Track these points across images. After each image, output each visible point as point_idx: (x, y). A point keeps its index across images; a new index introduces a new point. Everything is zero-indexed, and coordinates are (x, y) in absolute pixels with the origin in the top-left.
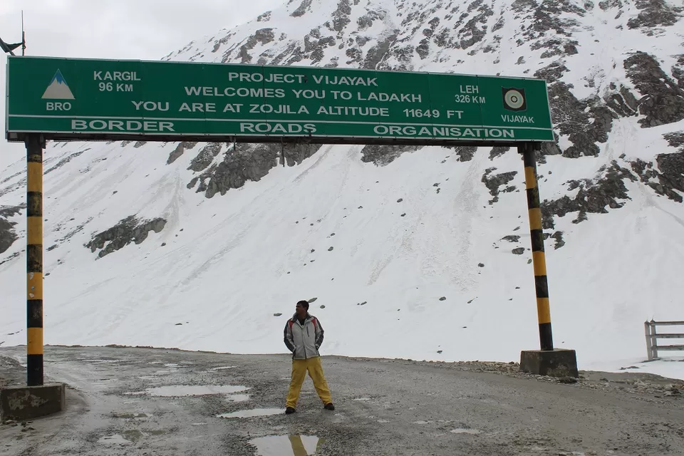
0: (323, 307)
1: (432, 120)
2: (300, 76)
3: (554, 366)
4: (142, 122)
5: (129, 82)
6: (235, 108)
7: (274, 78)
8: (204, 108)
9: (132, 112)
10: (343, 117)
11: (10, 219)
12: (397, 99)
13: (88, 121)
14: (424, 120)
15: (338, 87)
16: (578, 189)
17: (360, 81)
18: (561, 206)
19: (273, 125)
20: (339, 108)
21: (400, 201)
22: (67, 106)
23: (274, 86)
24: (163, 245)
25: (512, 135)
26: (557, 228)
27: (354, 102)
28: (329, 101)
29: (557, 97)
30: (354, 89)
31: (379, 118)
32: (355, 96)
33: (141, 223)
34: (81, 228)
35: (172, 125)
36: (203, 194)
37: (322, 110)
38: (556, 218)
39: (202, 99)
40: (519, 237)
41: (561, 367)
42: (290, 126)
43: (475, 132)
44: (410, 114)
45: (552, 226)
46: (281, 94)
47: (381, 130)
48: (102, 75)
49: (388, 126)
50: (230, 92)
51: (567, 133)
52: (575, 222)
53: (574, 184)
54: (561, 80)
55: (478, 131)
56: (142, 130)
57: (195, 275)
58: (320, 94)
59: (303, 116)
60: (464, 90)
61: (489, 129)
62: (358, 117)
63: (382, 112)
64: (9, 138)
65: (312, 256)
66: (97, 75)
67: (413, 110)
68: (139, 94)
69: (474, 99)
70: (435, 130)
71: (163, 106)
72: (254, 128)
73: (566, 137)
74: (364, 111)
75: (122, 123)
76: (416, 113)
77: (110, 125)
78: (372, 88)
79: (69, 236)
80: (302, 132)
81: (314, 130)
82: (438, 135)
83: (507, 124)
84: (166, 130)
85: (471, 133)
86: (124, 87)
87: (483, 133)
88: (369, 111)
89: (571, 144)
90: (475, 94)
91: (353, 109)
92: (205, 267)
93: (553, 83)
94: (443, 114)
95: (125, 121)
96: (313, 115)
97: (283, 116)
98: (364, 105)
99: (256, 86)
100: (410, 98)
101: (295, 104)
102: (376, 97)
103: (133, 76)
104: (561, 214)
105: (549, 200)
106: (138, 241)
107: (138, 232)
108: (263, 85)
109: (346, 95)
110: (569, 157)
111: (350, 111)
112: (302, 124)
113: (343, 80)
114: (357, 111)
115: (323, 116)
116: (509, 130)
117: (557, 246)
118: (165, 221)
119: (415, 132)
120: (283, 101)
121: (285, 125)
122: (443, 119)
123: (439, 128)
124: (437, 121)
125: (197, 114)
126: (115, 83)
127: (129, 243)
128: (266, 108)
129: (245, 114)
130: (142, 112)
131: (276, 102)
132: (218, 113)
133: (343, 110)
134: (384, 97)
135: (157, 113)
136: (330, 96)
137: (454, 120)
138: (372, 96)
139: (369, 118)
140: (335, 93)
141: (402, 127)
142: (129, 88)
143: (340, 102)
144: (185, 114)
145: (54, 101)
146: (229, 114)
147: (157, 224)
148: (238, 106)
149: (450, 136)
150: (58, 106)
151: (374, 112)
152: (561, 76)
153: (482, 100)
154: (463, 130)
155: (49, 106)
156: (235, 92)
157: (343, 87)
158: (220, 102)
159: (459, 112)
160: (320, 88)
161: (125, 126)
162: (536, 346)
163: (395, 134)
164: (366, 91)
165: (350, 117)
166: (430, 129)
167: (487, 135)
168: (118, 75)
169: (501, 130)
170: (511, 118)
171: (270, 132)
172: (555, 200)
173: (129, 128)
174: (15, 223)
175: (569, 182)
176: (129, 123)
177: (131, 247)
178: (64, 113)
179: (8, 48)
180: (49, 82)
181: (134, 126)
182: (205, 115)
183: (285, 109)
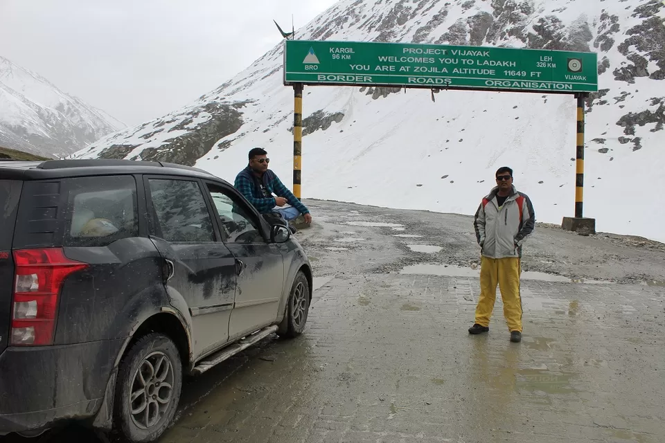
0: (452, 182)
1: (521, 77)
2: (444, 51)
3: (581, 227)
4: (355, 76)
5: (348, 54)
6: (406, 69)
7: (429, 51)
8: (389, 69)
9: (350, 71)
10: (467, 75)
12: (500, 64)
13: (327, 76)
14: (517, 77)
15: (465, 57)
17: (479, 53)
19: (427, 79)
20: (466, 70)
22: (316, 67)
23: (429, 56)
25: (571, 88)
27: (475, 66)
28: (460, 66)
30: (475, 58)
31: (489, 76)
32: (475, 62)
35: (371, 78)
37: (455, 70)
39: (388, 64)
41: (585, 228)
42: (436, 80)
43: (547, 86)
44: (508, 74)
46: (432, 61)
47: (489, 83)
48: (334, 50)
49: (494, 81)
50: (403, 59)
55: (549, 85)
56: (355, 81)
58: (455, 61)
59: (444, 74)
60: (543, 59)
61: (556, 84)
62: (476, 75)
63: (491, 72)
64: (285, 84)
66: (331, 50)
67: (509, 72)
68: (353, 61)
69: (549, 65)
70: (522, 83)
71: (367, 68)
72: (416, 81)
74: (480, 72)
75: (344, 77)
76: (512, 73)
77: (339, 77)
78: (486, 58)
80: (443, 83)
81: (450, 82)
82: (524, 87)
83: (568, 80)
84: (367, 81)
85: (545, 86)
86: (345, 57)
87: (552, 86)
88: (483, 72)
90: (550, 62)
91: (474, 70)
94: (528, 74)
95: (346, 76)
96: (450, 74)
97: (433, 74)
98: (481, 68)
99: (419, 56)
100: (509, 64)
101: (440, 67)
102: (488, 63)
103: (351, 51)
108: (422, 55)
109: (470, 62)
111: (472, 71)
112: (444, 79)
113: (469, 53)
114: (476, 71)
115: (456, 74)
116: (569, 85)
119: (510, 85)
120: (433, 65)
121: (434, 79)
122: (528, 77)
123: (525, 82)
124: (524, 78)
125: (385, 72)
126: (341, 54)
128: (423, 69)
129: (411, 72)
130: (355, 71)
131: (429, 66)
132: (397, 72)
133: (468, 71)
134: (493, 63)
135: (363, 71)
136: (461, 62)
137: (535, 78)
138: (486, 62)
139: (483, 76)
140: (464, 60)
141: (503, 81)
142: (348, 57)
143: (466, 66)
144: (378, 72)
145: (309, 64)
146: (403, 73)
148: (408, 67)
149: (532, 88)
150: (311, 67)
151: (486, 72)
153: (554, 66)
154: (539, 84)
155: (306, 68)
156: (407, 59)
157: (469, 57)
158: (398, 66)
159: (538, 73)
160: (455, 57)
161: (346, 79)
162: (572, 215)
163: (498, 85)
164: (482, 59)
165: (472, 75)
166: (519, 83)
167: (554, 87)
168: (343, 50)
169: (564, 84)
170: (571, 77)
171: (425, 83)
173: (348, 79)
176: (348, 77)
178: (316, 71)
179: (285, 35)
180: (306, 54)
181: (350, 78)
182: (389, 72)
183: (435, 70)
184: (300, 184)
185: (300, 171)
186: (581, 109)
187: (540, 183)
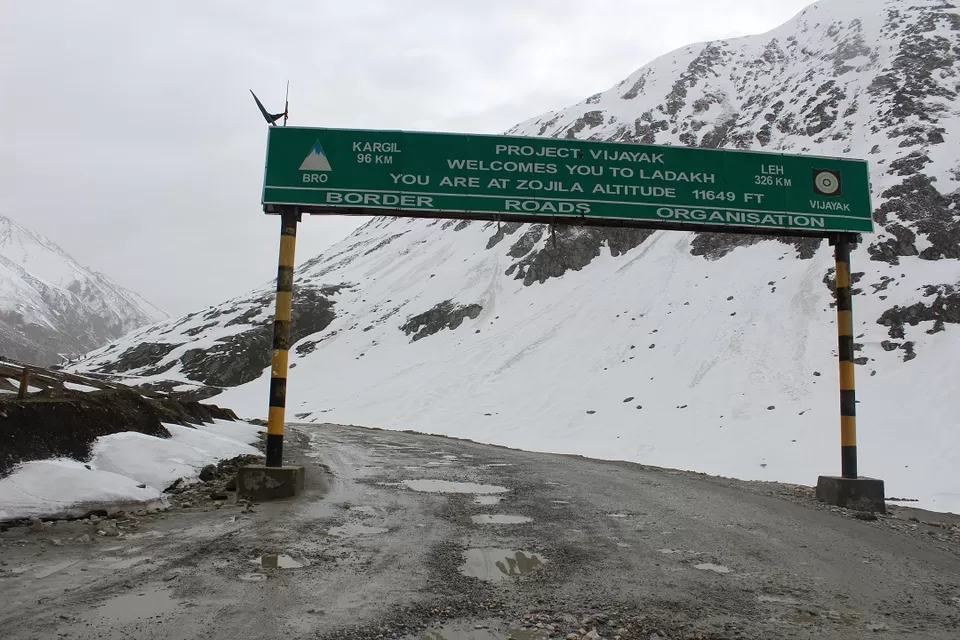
0: (640, 407)
1: (726, 203)
2: (575, 151)
3: (855, 498)
4: (399, 195)
5: (389, 154)
6: (501, 183)
7: (546, 152)
8: (467, 183)
9: (390, 185)
10: (622, 197)
11: (330, 298)
12: (686, 178)
13: (344, 194)
14: (717, 203)
15: (617, 164)
16: (935, 296)
17: (644, 157)
18: (913, 313)
19: (542, 203)
20: (618, 187)
21: (730, 298)
22: (323, 178)
23: (545, 160)
24: (478, 332)
25: (822, 224)
26: (908, 338)
27: (636, 180)
28: (607, 179)
29: (916, 191)
30: (636, 166)
31: (663, 200)
32: (637, 174)
33: (456, 309)
34: (397, 310)
35: (431, 200)
36: (520, 281)
37: (598, 188)
38: (907, 327)
39: (465, 173)
40: (862, 345)
41: (864, 499)
42: (561, 205)
43: (777, 219)
44: (701, 196)
45: (901, 335)
46: (553, 169)
47: (665, 212)
48: (362, 147)
49: (673, 209)
50: (496, 166)
51: (926, 232)
52: (929, 332)
53: (931, 290)
54: (922, 172)
55: (780, 218)
56: (399, 204)
57: (508, 365)
58: (597, 171)
59: (577, 194)
60: (766, 169)
61: (794, 216)
62: (639, 197)
63: (667, 192)
64: (267, 210)
65: (631, 353)
66: (356, 146)
67: (703, 192)
68: (397, 168)
69: (778, 181)
70: (728, 214)
71: (423, 180)
72: (520, 206)
73: (924, 236)
74: (646, 191)
75: (378, 197)
76: (707, 195)
77: (366, 198)
78: (658, 166)
79: (385, 317)
80: (574, 212)
81: (588, 210)
82: (732, 221)
83: (816, 211)
84: (424, 205)
85: (772, 220)
86: (383, 159)
87: (786, 221)
88: (652, 191)
89: (930, 245)
90: (779, 176)
91: (634, 188)
92: (518, 357)
93: (912, 175)
94: (740, 197)
95: (381, 195)
96: (587, 194)
97: (553, 194)
98: (647, 184)
99: (525, 160)
100: (701, 177)
101: (567, 179)
102: (661, 176)
103: (393, 148)
104: (914, 323)
105: (900, 306)
106: (452, 327)
107: (453, 318)
108: (534, 159)
109: (627, 173)
110: (927, 259)
111: (630, 190)
112: (575, 204)
113: (625, 156)
114: (638, 191)
115: (599, 195)
116: (818, 218)
117: (907, 358)
118: (481, 308)
119: (705, 217)
120: (554, 178)
121: (556, 205)
122: (740, 203)
123: (734, 213)
124: (732, 205)
125: (460, 189)
126: (373, 155)
127: (443, 328)
128: (535, 185)
129: (511, 190)
130: (400, 186)
131: (546, 178)
132: (483, 189)
133: (622, 190)
134: (671, 176)
135: (416, 187)
136: (608, 173)
137: (752, 204)
138: (657, 174)
139: (651, 199)
140: (615, 170)
141: (690, 210)
142: (389, 160)
143: (620, 180)
144: (446, 188)
145: (310, 172)
146: (494, 190)
147: (473, 310)
148: (504, 181)
149: (747, 222)
150: (315, 178)
151: (658, 192)
152: (922, 168)
153: (788, 183)
154: (762, 216)
155: (305, 178)
156: (502, 166)
157: (624, 164)
158: (485, 177)
159: (759, 196)
160: (597, 164)
161: (381, 200)
162: (836, 471)
163: (681, 218)
164: (649, 168)
165: (630, 197)
166: (723, 214)
167: (791, 223)
168: (378, 146)
169: (809, 217)
170: (821, 204)
171: (538, 211)
172: (907, 306)
173: (385, 202)
174: (335, 303)
175: (925, 287)
176: (385, 197)
177: (445, 333)
178: (320, 185)
179: (271, 118)
180: (307, 154)
181: (391, 200)
182: (468, 190)
183: (557, 186)
184: (283, 406)
185: (285, 380)
186: (844, 264)
187: (770, 408)
